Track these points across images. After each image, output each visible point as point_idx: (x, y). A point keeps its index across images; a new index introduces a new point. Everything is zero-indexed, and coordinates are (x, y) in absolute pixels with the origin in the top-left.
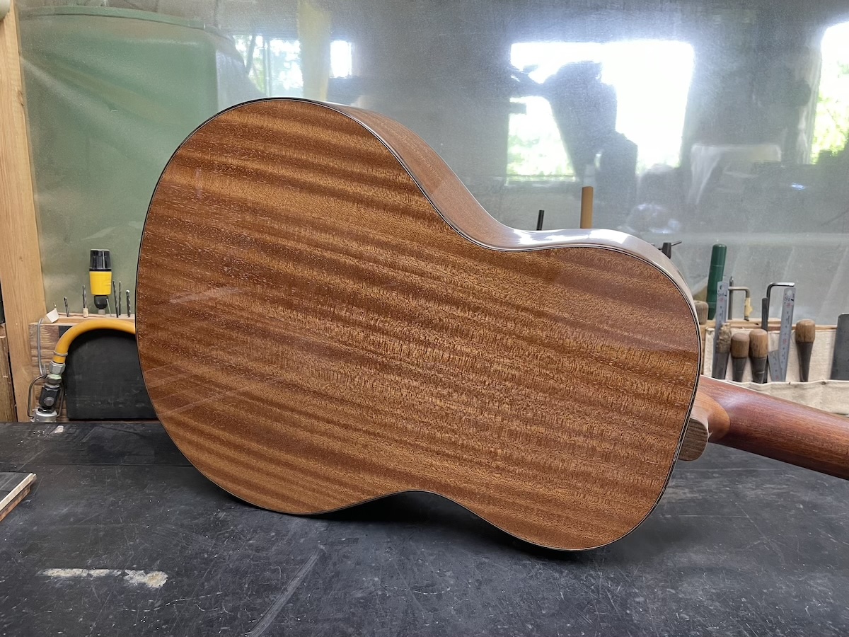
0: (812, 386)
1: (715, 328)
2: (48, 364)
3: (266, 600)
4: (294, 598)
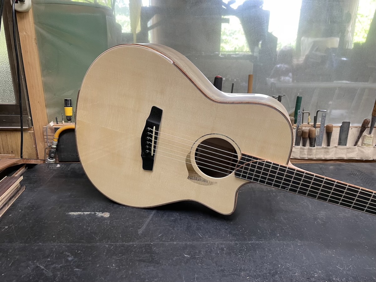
0: (331, 148)
1: (296, 127)
3: (143, 220)
4: (152, 220)
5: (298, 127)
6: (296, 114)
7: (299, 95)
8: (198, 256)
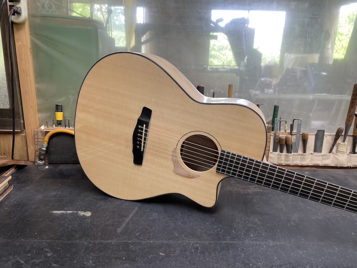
0: (307, 155)
3: (123, 219)
5: (275, 134)
6: (273, 122)
7: (276, 104)
8: (173, 254)
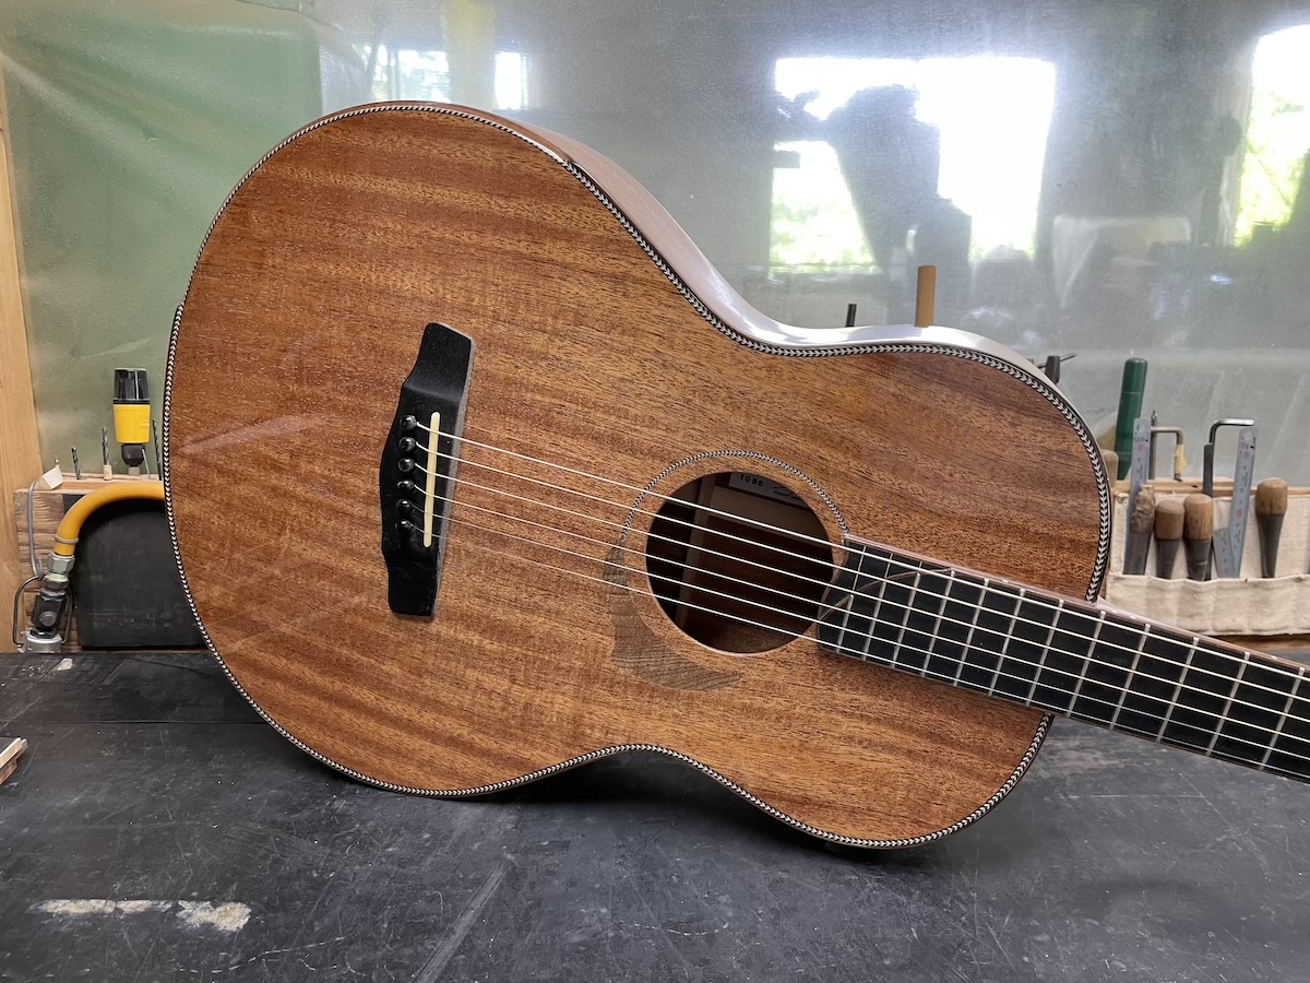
0: (1280, 585)
1: (1129, 492)
2: (46, 557)
3: (420, 948)
4: (467, 946)
7: (1131, 354)
